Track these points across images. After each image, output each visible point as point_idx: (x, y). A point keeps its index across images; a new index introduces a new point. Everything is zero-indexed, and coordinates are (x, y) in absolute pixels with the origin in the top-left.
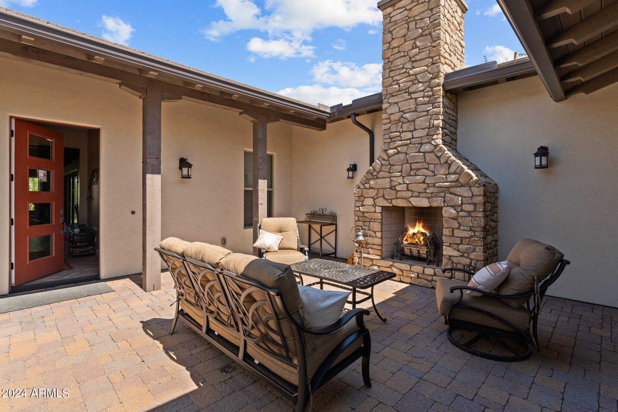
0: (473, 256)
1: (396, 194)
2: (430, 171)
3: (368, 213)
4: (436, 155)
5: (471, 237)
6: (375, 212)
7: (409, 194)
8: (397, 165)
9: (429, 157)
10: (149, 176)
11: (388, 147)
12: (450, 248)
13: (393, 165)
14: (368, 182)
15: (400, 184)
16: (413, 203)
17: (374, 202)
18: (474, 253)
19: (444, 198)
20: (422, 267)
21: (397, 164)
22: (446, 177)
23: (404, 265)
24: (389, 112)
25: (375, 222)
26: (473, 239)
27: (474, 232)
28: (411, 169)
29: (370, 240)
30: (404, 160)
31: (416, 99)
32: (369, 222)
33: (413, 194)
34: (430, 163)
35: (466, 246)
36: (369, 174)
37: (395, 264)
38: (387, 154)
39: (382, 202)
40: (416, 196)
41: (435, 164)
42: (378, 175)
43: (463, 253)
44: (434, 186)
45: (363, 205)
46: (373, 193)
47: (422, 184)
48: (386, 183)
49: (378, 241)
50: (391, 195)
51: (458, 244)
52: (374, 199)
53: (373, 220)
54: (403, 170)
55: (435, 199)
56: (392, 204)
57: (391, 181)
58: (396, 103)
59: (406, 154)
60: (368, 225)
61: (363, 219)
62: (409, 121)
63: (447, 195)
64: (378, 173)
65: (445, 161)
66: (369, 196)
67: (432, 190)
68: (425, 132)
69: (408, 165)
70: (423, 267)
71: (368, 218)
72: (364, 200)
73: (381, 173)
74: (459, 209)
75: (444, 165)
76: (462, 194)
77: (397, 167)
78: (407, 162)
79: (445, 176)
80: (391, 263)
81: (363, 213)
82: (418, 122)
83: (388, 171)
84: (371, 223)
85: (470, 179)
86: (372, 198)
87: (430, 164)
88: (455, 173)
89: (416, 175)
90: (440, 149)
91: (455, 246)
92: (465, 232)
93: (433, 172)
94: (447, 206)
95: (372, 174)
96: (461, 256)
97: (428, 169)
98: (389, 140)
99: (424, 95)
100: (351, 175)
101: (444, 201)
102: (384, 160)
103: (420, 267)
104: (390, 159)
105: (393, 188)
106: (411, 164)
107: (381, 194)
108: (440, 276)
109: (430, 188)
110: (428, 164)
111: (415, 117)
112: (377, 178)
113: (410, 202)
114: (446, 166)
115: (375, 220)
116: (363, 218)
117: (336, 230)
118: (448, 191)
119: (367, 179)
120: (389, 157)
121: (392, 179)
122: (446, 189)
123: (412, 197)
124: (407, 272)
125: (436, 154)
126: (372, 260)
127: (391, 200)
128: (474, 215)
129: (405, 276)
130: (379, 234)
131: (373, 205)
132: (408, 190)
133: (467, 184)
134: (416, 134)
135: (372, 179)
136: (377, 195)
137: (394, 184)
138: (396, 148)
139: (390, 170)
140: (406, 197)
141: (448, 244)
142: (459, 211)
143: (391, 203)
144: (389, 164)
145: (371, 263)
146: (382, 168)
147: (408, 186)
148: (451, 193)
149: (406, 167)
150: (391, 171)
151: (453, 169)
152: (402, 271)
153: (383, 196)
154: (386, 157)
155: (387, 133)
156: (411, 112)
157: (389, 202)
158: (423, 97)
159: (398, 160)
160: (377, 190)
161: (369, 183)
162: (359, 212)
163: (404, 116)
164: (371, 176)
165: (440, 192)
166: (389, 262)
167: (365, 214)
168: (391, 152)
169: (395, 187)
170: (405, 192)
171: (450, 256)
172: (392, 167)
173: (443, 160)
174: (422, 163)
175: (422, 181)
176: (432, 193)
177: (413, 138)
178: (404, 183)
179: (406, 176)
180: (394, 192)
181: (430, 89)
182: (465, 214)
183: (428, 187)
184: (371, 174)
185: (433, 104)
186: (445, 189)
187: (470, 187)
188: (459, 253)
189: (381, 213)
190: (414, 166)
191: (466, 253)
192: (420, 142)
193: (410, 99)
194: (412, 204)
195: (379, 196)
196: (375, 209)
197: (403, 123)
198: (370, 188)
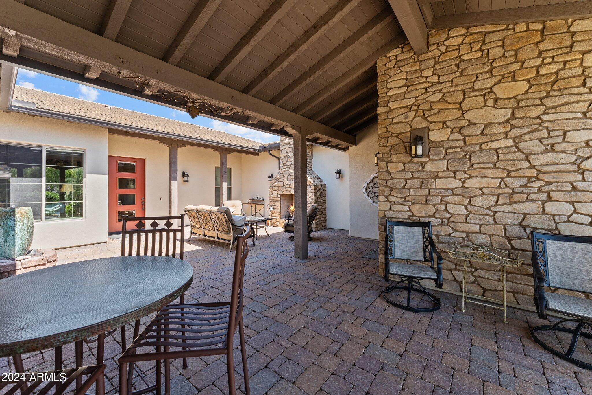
3: (275, 198)
10: (172, 182)
11: (282, 168)
15: (287, 184)
21: (286, 175)
24: (283, 152)
25: (277, 202)
29: (275, 210)
32: (275, 202)
39: (280, 193)
45: (273, 194)
46: (276, 188)
48: (281, 184)
49: (279, 211)
50: (283, 189)
52: (277, 191)
58: (285, 148)
59: (289, 171)
62: (290, 157)
64: (279, 179)
66: (275, 190)
71: (275, 200)
72: (273, 192)
76: (308, 189)
77: (286, 177)
78: (289, 175)
80: (284, 220)
81: (273, 198)
85: (310, 183)
89: (292, 181)
95: (276, 180)
98: (283, 165)
100: (270, 180)
105: (284, 186)
107: (280, 189)
111: (292, 156)
112: (278, 182)
113: (291, 192)
116: (273, 200)
117: (264, 207)
119: (274, 182)
121: (284, 182)
126: (276, 219)
127: (284, 191)
128: (312, 197)
130: (279, 208)
131: (277, 194)
132: (290, 187)
136: (278, 189)
137: (285, 184)
138: (285, 168)
139: (283, 178)
140: (289, 190)
145: (276, 221)
146: (280, 177)
147: (290, 185)
149: (289, 177)
154: (282, 172)
155: (282, 162)
156: (291, 153)
157: (283, 193)
160: (278, 187)
161: (275, 184)
162: (271, 197)
163: (288, 154)
168: (283, 170)
177: (291, 165)
179: (289, 181)
180: (285, 188)
182: (309, 197)
187: (310, 186)
189: (280, 198)
190: (292, 177)
196: (278, 196)
197: (288, 158)
198: (276, 186)
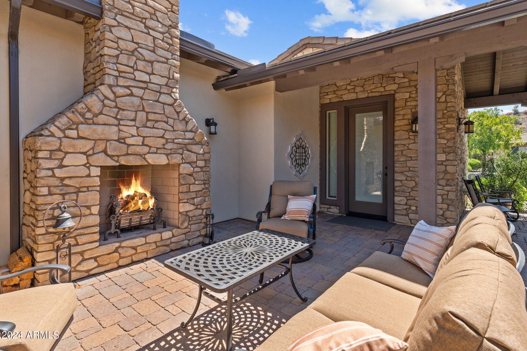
0: (204, 206)
1: (128, 149)
2: (170, 125)
3: (73, 179)
4: (175, 110)
5: (203, 189)
6: (89, 176)
7: (146, 149)
8: (128, 110)
9: (168, 110)
11: (114, 81)
12: (188, 204)
13: (124, 110)
14: (74, 127)
15: (133, 136)
16: (150, 161)
17: (87, 160)
18: (205, 203)
19: (182, 154)
20: (159, 234)
21: (128, 109)
22: (184, 134)
23: (137, 240)
25: (88, 191)
26: (204, 191)
27: (204, 184)
28: (148, 120)
29: (83, 222)
30: (139, 106)
31: (154, 38)
32: (77, 193)
33: (150, 149)
34: (169, 116)
35: (199, 199)
36: (78, 115)
37: (124, 244)
38: (114, 93)
39: (102, 160)
40: (153, 152)
41: (175, 119)
42: (95, 119)
43: (197, 205)
44: (173, 142)
45: (61, 166)
46: (86, 146)
47: (161, 139)
48: (112, 133)
49: (94, 220)
50: (117, 150)
51: (193, 199)
52: (88, 156)
53: (85, 189)
54: (138, 119)
55: (174, 155)
56: (119, 163)
57: (120, 130)
58: (128, 28)
59: (142, 98)
60: (75, 198)
61: (61, 190)
62: (145, 60)
63: (185, 152)
64: (96, 115)
65: (183, 117)
66: (78, 151)
67: (171, 146)
68: (164, 81)
69: (145, 114)
70: (159, 233)
71: (73, 186)
72: (65, 157)
73: (101, 116)
74: (195, 165)
75: (182, 122)
76: (196, 151)
77: (130, 113)
78: (143, 110)
79: (183, 133)
80: (117, 245)
81: (62, 179)
82: (157, 66)
83: (114, 116)
84: (80, 194)
85: (203, 139)
86: (84, 153)
87: (169, 118)
88: (191, 131)
89: (153, 128)
90: (180, 104)
91: (191, 201)
92: (199, 185)
93: (173, 127)
94: (185, 163)
95: (83, 115)
96: (196, 209)
97: (167, 123)
98: (116, 73)
99: (163, 38)
101: (182, 158)
102: (106, 98)
103: (157, 234)
104: (117, 100)
105: (122, 140)
106: (147, 113)
107: (101, 147)
108: (178, 236)
109: (169, 144)
110: (168, 117)
111: (153, 59)
112: (94, 124)
113: (145, 159)
114: (183, 122)
115: (88, 189)
116: (61, 188)
118: (186, 147)
119: (71, 122)
120: (116, 97)
121: (121, 127)
122: (184, 146)
123: (149, 153)
124: (143, 246)
125: (176, 108)
127: (118, 156)
128: (204, 170)
129: (140, 253)
130: (96, 210)
131: (84, 165)
132: (143, 144)
133: (200, 142)
134: (155, 79)
135: (82, 123)
136: (93, 148)
137: (123, 135)
139: (117, 115)
140: (142, 154)
141: (186, 201)
142: (195, 167)
143: (117, 161)
144: (116, 107)
145: (81, 258)
146: (103, 109)
147: (144, 140)
148: (188, 150)
149: (141, 116)
150: (119, 117)
151: (190, 127)
152: (134, 248)
153: (105, 152)
154: (111, 96)
155: (111, 62)
156: (149, 50)
157: (114, 160)
158: (163, 40)
159: (130, 105)
160: (94, 142)
161: (77, 129)
162: (51, 178)
163: (139, 49)
164: (82, 120)
165: (179, 149)
166: (112, 244)
167: (67, 182)
168: (120, 91)
169: (124, 139)
170: (140, 147)
171: (187, 212)
172: (121, 112)
173: (181, 117)
174: (161, 115)
175: (162, 136)
176: (171, 149)
177: (150, 82)
178: (139, 136)
179: (142, 127)
180: (124, 147)
181: (170, 37)
182: (199, 169)
183: (167, 142)
184: (80, 115)
185: (173, 54)
186: (183, 145)
187: (202, 145)
188: (194, 206)
189: (100, 177)
190: (151, 117)
191: (199, 205)
192: (158, 90)
193: (146, 33)
194: (147, 161)
195: (96, 151)
196: (89, 170)
197: (138, 59)
198: (80, 138)
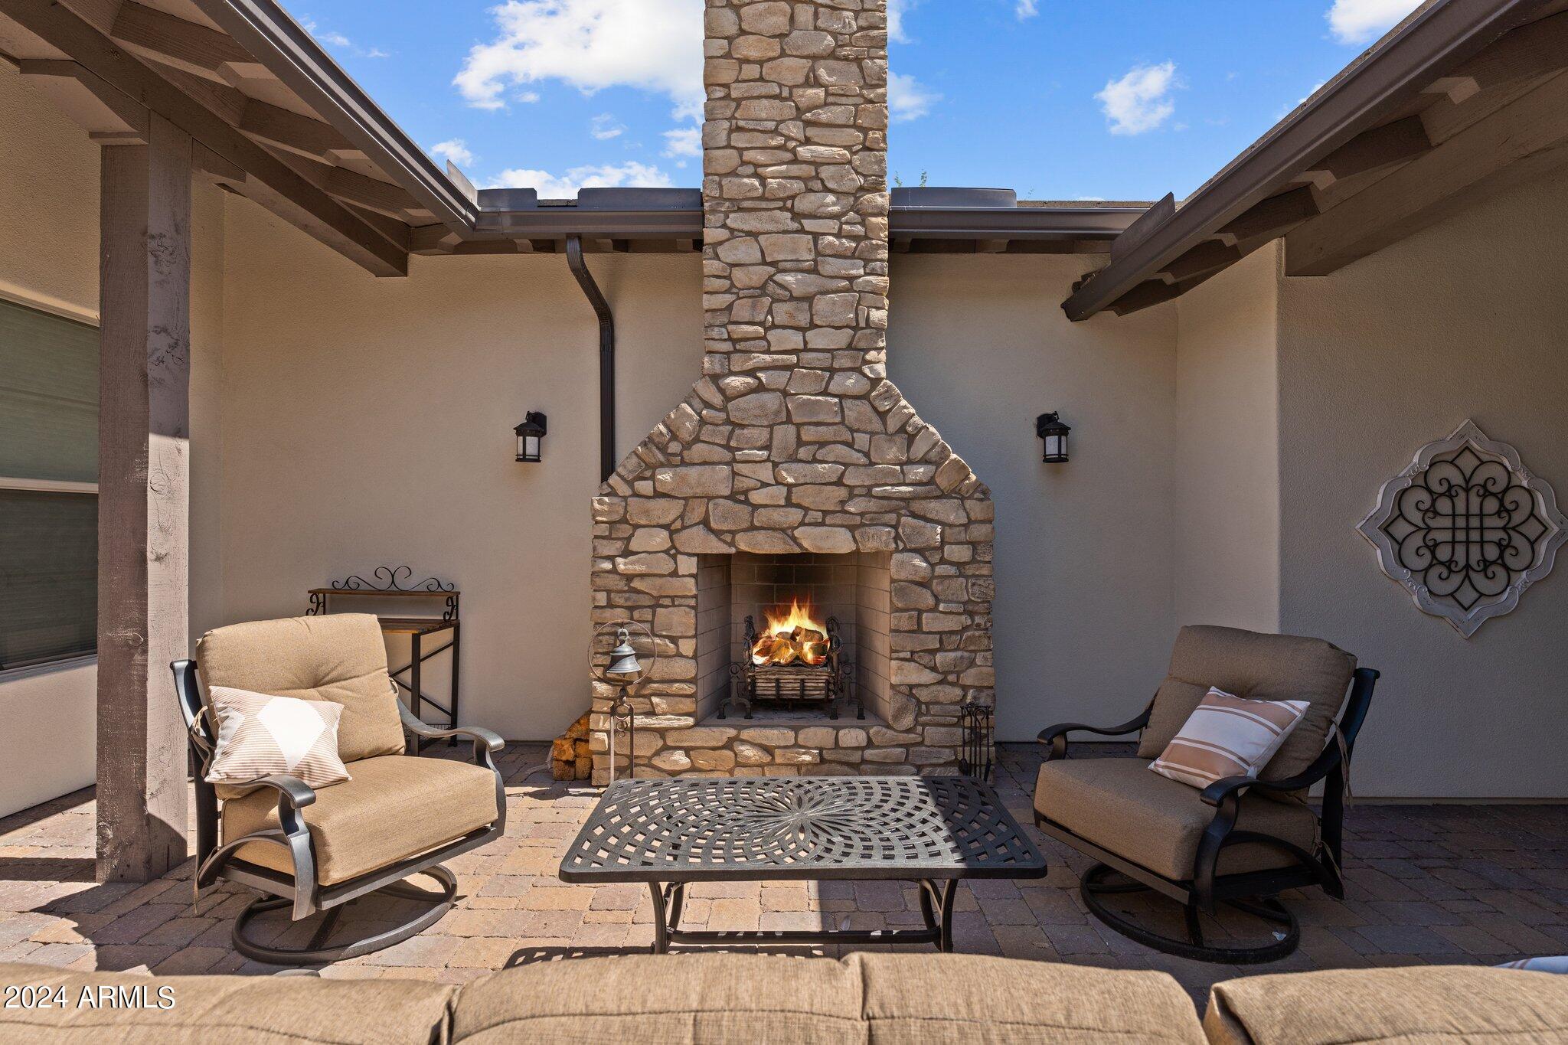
0: (969, 678)
1: (752, 516)
2: (859, 451)
3: (647, 578)
4: (875, 409)
5: (965, 629)
6: (674, 574)
7: (795, 515)
8: (754, 426)
9: (855, 411)
11: (722, 365)
12: (913, 664)
13: (742, 426)
14: (648, 474)
15: (764, 485)
16: (806, 544)
17: (672, 540)
18: (973, 671)
19: (895, 527)
20: (830, 730)
21: (754, 423)
22: (902, 471)
23: (776, 732)
24: (727, 254)
25: (674, 605)
26: (969, 633)
27: (971, 614)
28: (800, 443)
29: (659, 668)
30: (777, 413)
31: (816, 236)
32: (654, 608)
33: (805, 516)
34: (856, 427)
35: (952, 655)
36: (654, 449)
37: (746, 734)
38: (722, 391)
39: (700, 542)
40: (813, 521)
41: (872, 434)
42: (686, 453)
43: (946, 673)
44: (869, 494)
45: (627, 553)
46: (669, 511)
47: (835, 488)
49: (685, 668)
50: (724, 515)
51: (933, 652)
52: (672, 533)
53: (667, 602)
54: (775, 443)
55: (871, 530)
56: (736, 547)
57: (734, 474)
58: (754, 235)
59: (785, 394)
60: (650, 617)
61: (627, 600)
62: (792, 298)
63: (903, 519)
64: (687, 446)
65: (898, 425)
66: (654, 523)
67: (863, 505)
68: (842, 338)
69: (792, 429)
70: (834, 728)
71: (647, 593)
72: (632, 535)
73: (698, 448)
74: (936, 558)
75: (897, 438)
76: (942, 517)
77: (755, 431)
78: (789, 421)
79: (898, 468)
80: (732, 732)
81: (629, 578)
82: (822, 304)
83: (723, 442)
84: (659, 610)
85: (964, 480)
86: (666, 527)
87: (858, 431)
88: (924, 461)
89: (815, 460)
90: (887, 391)
91: (926, 659)
92: (951, 617)
93: (867, 455)
94: (905, 550)
95: (663, 449)
96: (940, 683)
97: (850, 445)
98: (727, 346)
99: (840, 229)
100: (532, 449)
101: (897, 538)
102: (708, 405)
103: (825, 730)
104: (730, 405)
105: (739, 496)
106: (799, 426)
107: (697, 514)
108: (885, 747)
109: (856, 500)
110: (852, 431)
111: (812, 289)
112: (683, 463)
113: (794, 539)
114: (900, 439)
115: (673, 601)
116: (627, 595)
117: (456, 644)
118: (907, 508)
119: (642, 464)
120: (728, 399)
121: (738, 467)
122: (902, 504)
123: (802, 524)
124: (787, 750)
125: (877, 403)
126: (662, 732)
127: (733, 533)
128: (970, 572)
129: (779, 764)
130: (688, 646)
131: (666, 552)
132: (789, 503)
133: (953, 491)
134: (816, 339)
135: (662, 465)
136: (682, 517)
137: (742, 483)
138: (751, 373)
139: (729, 441)
140: (785, 526)
141: (908, 655)
142: (937, 564)
143: (732, 544)
144: (728, 421)
145: (660, 743)
146: (700, 431)
147: (789, 492)
148: (914, 515)
149: (785, 434)
150: (733, 444)
151: (920, 449)
152: (768, 750)
153: (705, 522)
154: (717, 399)
155: (718, 323)
156: (802, 271)
157: (725, 542)
158: (839, 235)
159: (757, 412)
160: (682, 502)
161: (652, 478)
162: (611, 576)
163: (779, 278)
164: (660, 457)
165: (886, 512)
166: (723, 729)
167: (637, 584)
168: (736, 382)
169: (745, 492)
170: (782, 509)
171: (911, 687)
172: (738, 432)
173: (893, 424)
174: (835, 427)
175: (835, 480)
176: (862, 514)
177: (806, 349)
178: (778, 483)
179: (786, 462)
180: (744, 511)
181: (858, 218)
182: (952, 570)
183: (852, 496)
184: (658, 448)
185: (867, 261)
186: (898, 503)
187: (963, 499)
188: (934, 674)
189: (697, 577)
190: (808, 434)
191: (951, 672)
192: (827, 365)
193: (797, 232)
194: (800, 546)
195: (687, 522)
196: (676, 563)
197: (775, 300)
198: (658, 495)
